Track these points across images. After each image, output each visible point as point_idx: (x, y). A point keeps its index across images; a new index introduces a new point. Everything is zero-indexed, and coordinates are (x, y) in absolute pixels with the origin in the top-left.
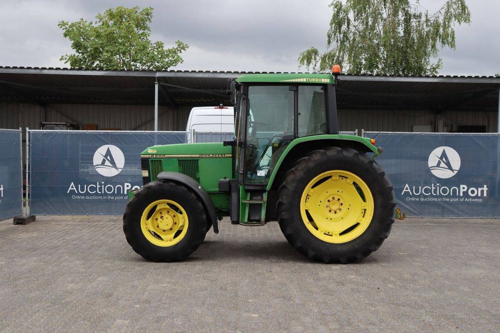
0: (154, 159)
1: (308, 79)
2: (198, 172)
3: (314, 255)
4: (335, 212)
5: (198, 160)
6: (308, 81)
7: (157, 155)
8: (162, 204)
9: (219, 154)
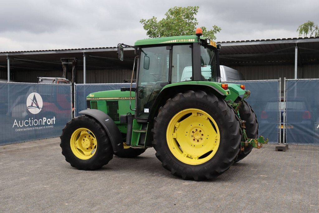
0: (93, 101)
1: (178, 40)
2: (118, 109)
3: (175, 173)
4: (198, 141)
5: (118, 101)
6: (178, 42)
7: (94, 98)
8: (84, 131)
9: (129, 97)
